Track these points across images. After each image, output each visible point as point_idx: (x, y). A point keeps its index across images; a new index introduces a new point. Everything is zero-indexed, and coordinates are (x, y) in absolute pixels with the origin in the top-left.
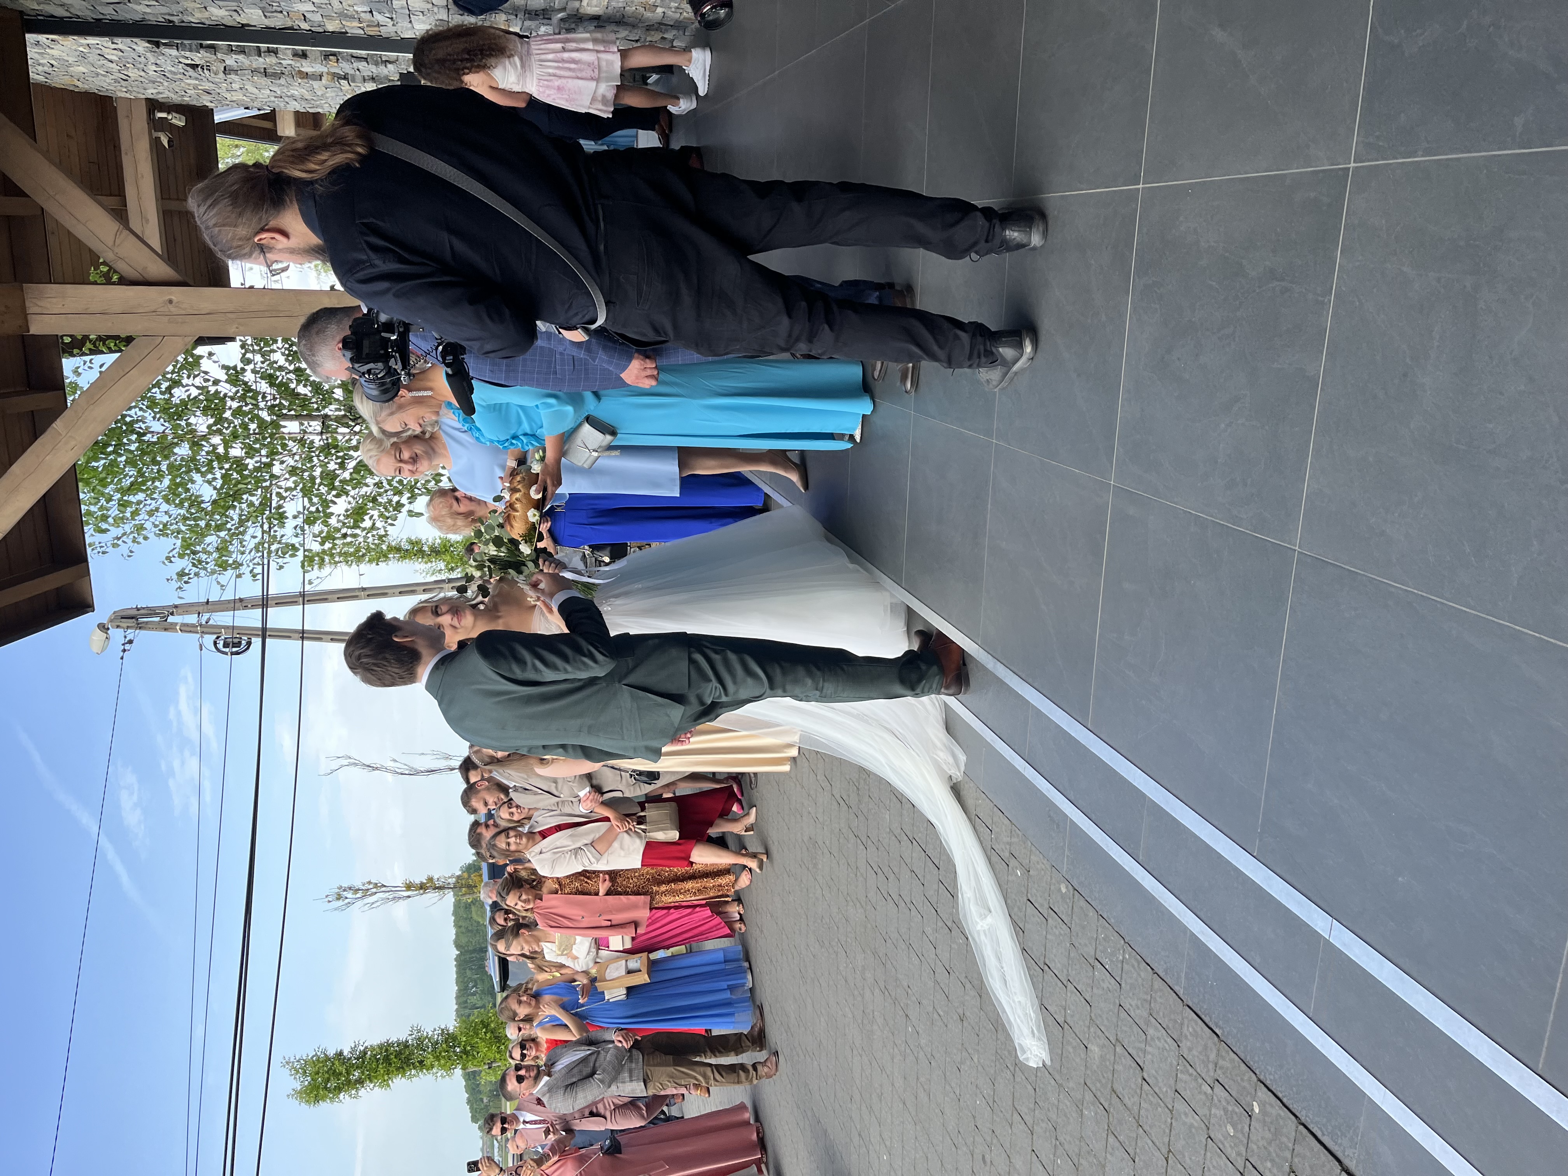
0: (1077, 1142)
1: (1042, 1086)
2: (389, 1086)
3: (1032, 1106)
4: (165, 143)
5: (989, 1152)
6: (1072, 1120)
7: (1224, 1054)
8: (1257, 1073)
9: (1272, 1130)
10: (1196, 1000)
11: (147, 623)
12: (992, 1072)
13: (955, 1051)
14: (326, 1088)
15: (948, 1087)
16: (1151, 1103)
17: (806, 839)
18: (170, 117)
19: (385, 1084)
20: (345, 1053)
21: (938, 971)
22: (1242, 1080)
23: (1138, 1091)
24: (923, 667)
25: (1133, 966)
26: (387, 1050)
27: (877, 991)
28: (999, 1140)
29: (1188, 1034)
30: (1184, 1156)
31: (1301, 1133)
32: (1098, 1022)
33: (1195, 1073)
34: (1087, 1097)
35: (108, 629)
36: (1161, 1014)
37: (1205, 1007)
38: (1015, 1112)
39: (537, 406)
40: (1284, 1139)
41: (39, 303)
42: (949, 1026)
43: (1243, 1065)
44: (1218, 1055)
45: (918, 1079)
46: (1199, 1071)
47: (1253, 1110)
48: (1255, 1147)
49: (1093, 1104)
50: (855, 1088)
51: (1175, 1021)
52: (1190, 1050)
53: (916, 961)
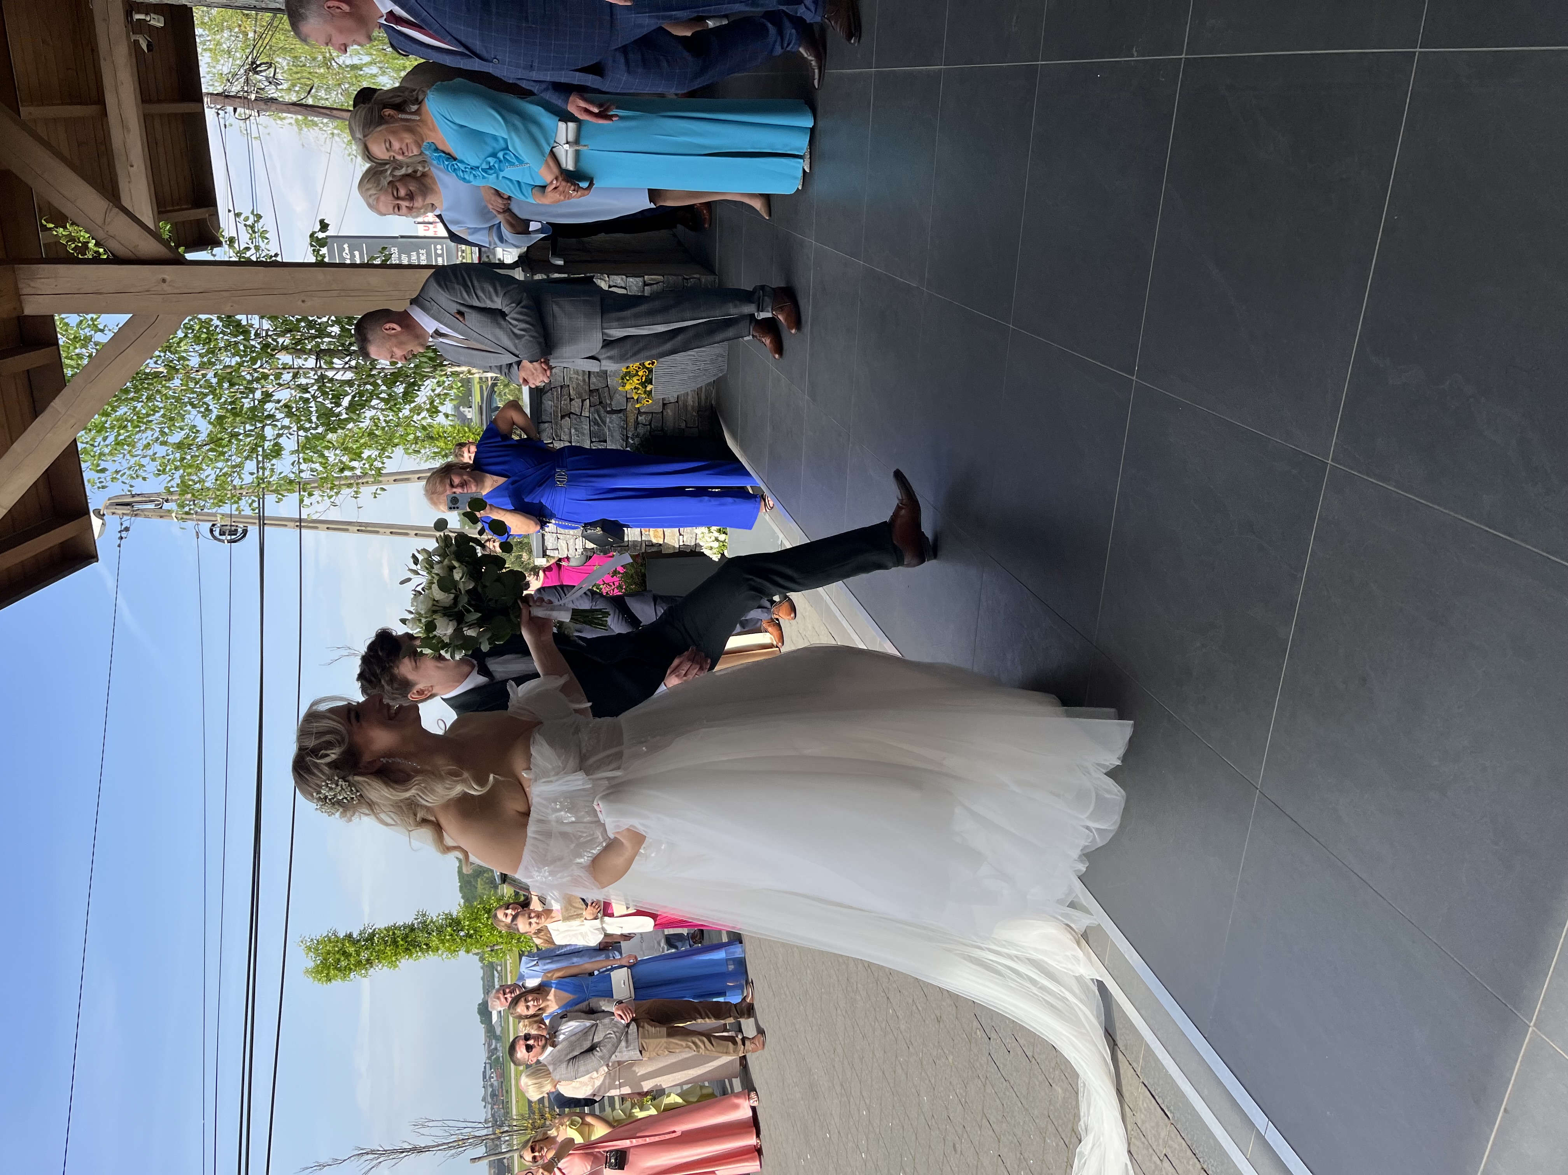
1: (1009, 1103)
2: (396, 966)
3: (1000, 1118)
4: (144, 47)
5: (959, 1142)
6: (1035, 1143)
7: (1173, 1136)
11: (143, 510)
13: (932, 1046)
14: (336, 968)
15: (923, 1074)
18: (148, 19)
19: (393, 965)
20: (355, 936)
22: (1188, 1163)
26: (394, 933)
28: (969, 1136)
29: (1142, 1108)
33: (1146, 1143)
35: (104, 515)
37: (1159, 1090)
38: (984, 1118)
41: (32, 284)
42: (927, 1022)
45: (896, 1057)
50: (838, 1042)
52: (1143, 1122)
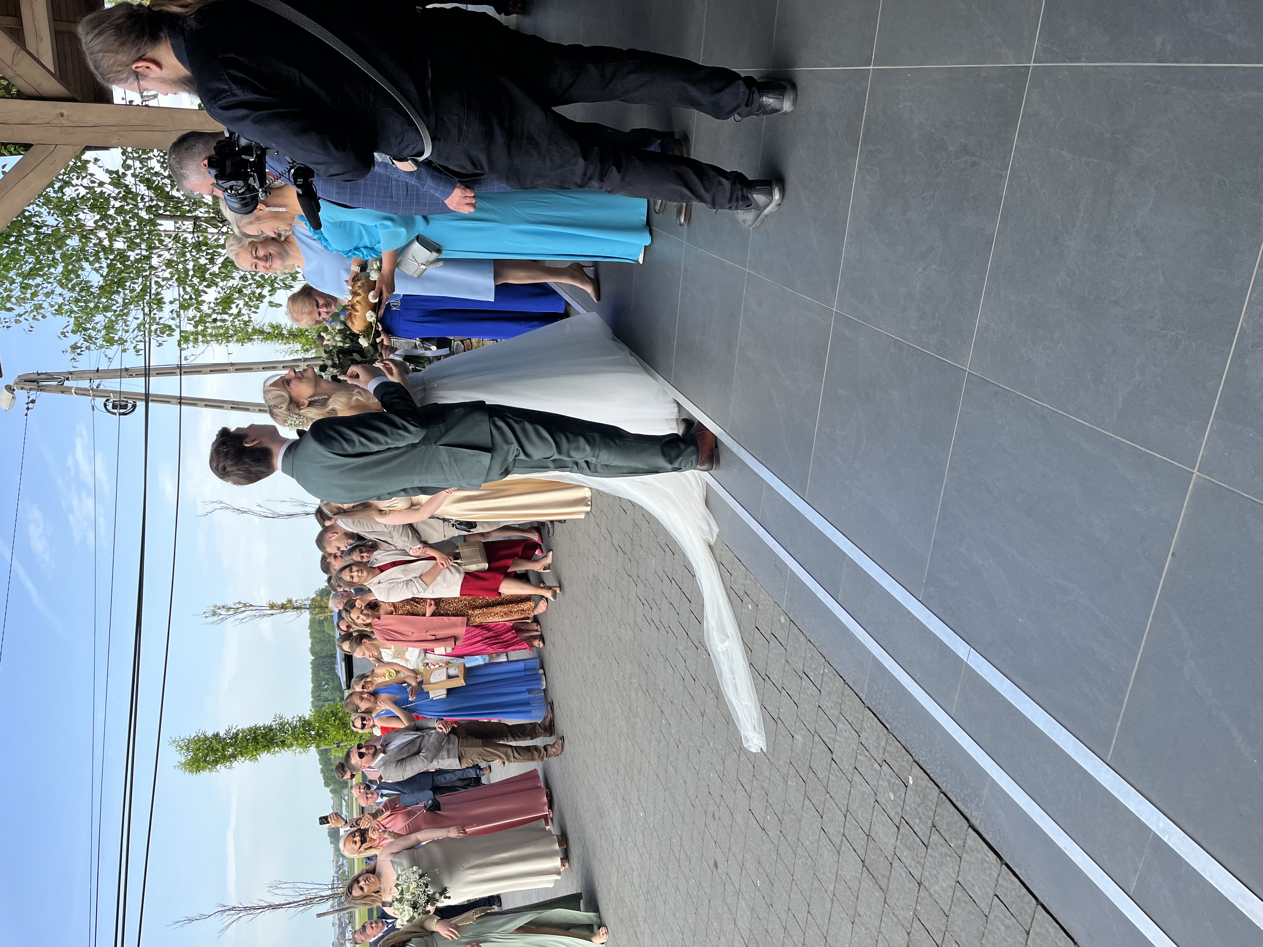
0: (782, 804)
1: (759, 765)
2: (257, 759)
3: (751, 778)
5: (718, 811)
6: (779, 789)
7: (891, 742)
8: (913, 755)
9: (922, 797)
10: (873, 703)
11: (46, 386)
12: (723, 754)
13: (697, 738)
14: (205, 761)
15: (690, 764)
16: (837, 776)
17: (590, 577)
19: (254, 758)
20: (221, 735)
21: (686, 678)
22: (902, 761)
23: (828, 768)
24: (682, 446)
25: (830, 678)
26: (255, 733)
27: (640, 693)
28: (725, 803)
29: (866, 727)
30: (858, 815)
31: (942, 799)
32: (802, 719)
33: (869, 755)
34: (791, 772)
35: (14, 390)
36: (848, 713)
37: (880, 708)
38: (738, 783)
39: (376, 226)
40: (930, 803)
42: (693, 719)
43: (904, 750)
44: (887, 742)
45: (668, 758)
46: (872, 754)
47: (908, 782)
48: (908, 808)
49: (796, 778)
50: (620, 764)
51: (858, 719)
52: (867, 739)
53: (670, 670)
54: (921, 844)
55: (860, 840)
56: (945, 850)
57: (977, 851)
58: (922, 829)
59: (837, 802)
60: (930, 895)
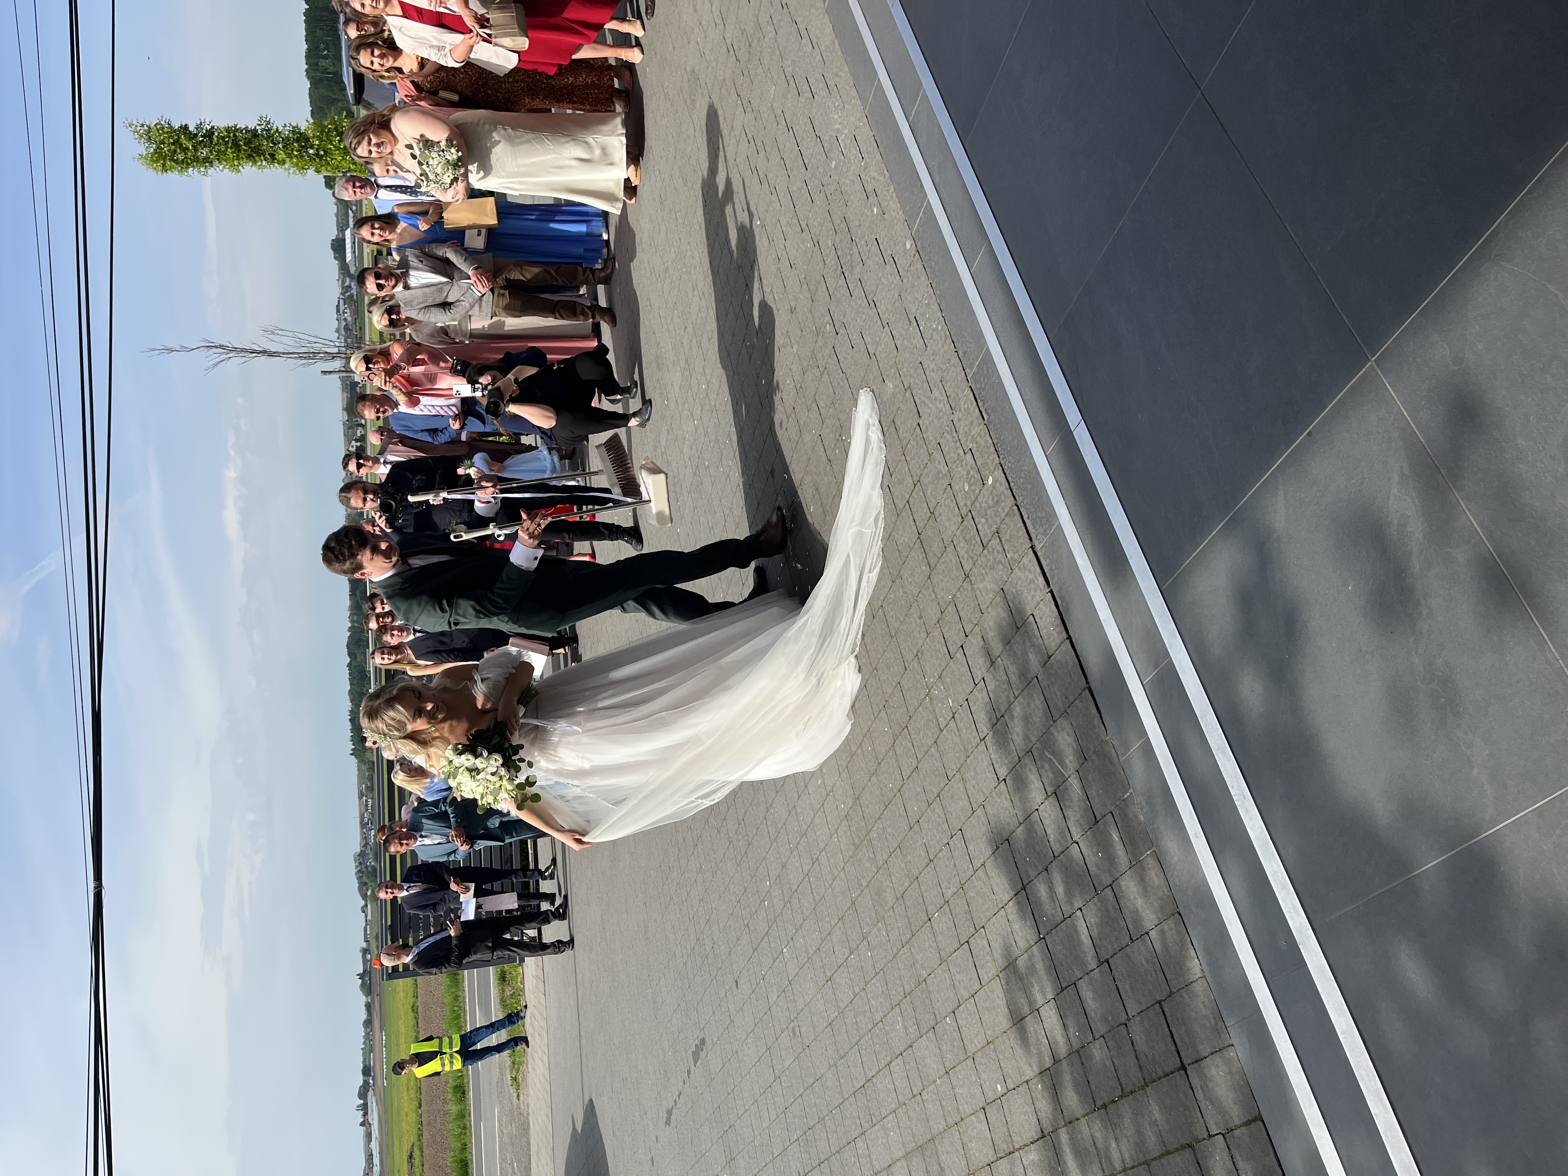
5: (786, 421)
7: (983, 434)
8: (1001, 457)
9: (995, 500)
10: (978, 386)
12: (806, 364)
14: (172, 160)
16: (917, 444)
20: (191, 128)
23: (911, 432)
25: (941, 338)
28: (796, 416)
29: (963, 408)
30: (927, 489)
31: (1013, 510)
33: (957, 437)
36: (949, 384)
37: (983, 394)
38: (815, 402)
40: (1000, 510)
43: (992, 449)
44: (979, 432)
46: (960, 437)
47: (987, 480)
48: (978, 506)
51: (957, 395)
52: (959, 420)
54: (980, 542)
55: (922, 514)
56: (1000, 557)
57: (1029, 570)
58: (986, 531)
59: (911, 468)
60: (973, 589)
